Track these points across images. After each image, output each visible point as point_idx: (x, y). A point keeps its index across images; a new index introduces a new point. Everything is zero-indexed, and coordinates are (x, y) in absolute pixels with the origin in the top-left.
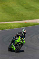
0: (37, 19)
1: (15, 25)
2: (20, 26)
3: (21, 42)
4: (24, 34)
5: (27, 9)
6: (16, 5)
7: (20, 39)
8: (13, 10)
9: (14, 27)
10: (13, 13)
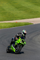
0: (28, 19)
1: (6, 25)
2: (11, 26)
3: (22, 43)
4: (24, 35)
5: (18, 8)
6: (7, 5)
7: (21, 40)
8: (3, 10)
9: (5, 27)
10: (3, 13)
